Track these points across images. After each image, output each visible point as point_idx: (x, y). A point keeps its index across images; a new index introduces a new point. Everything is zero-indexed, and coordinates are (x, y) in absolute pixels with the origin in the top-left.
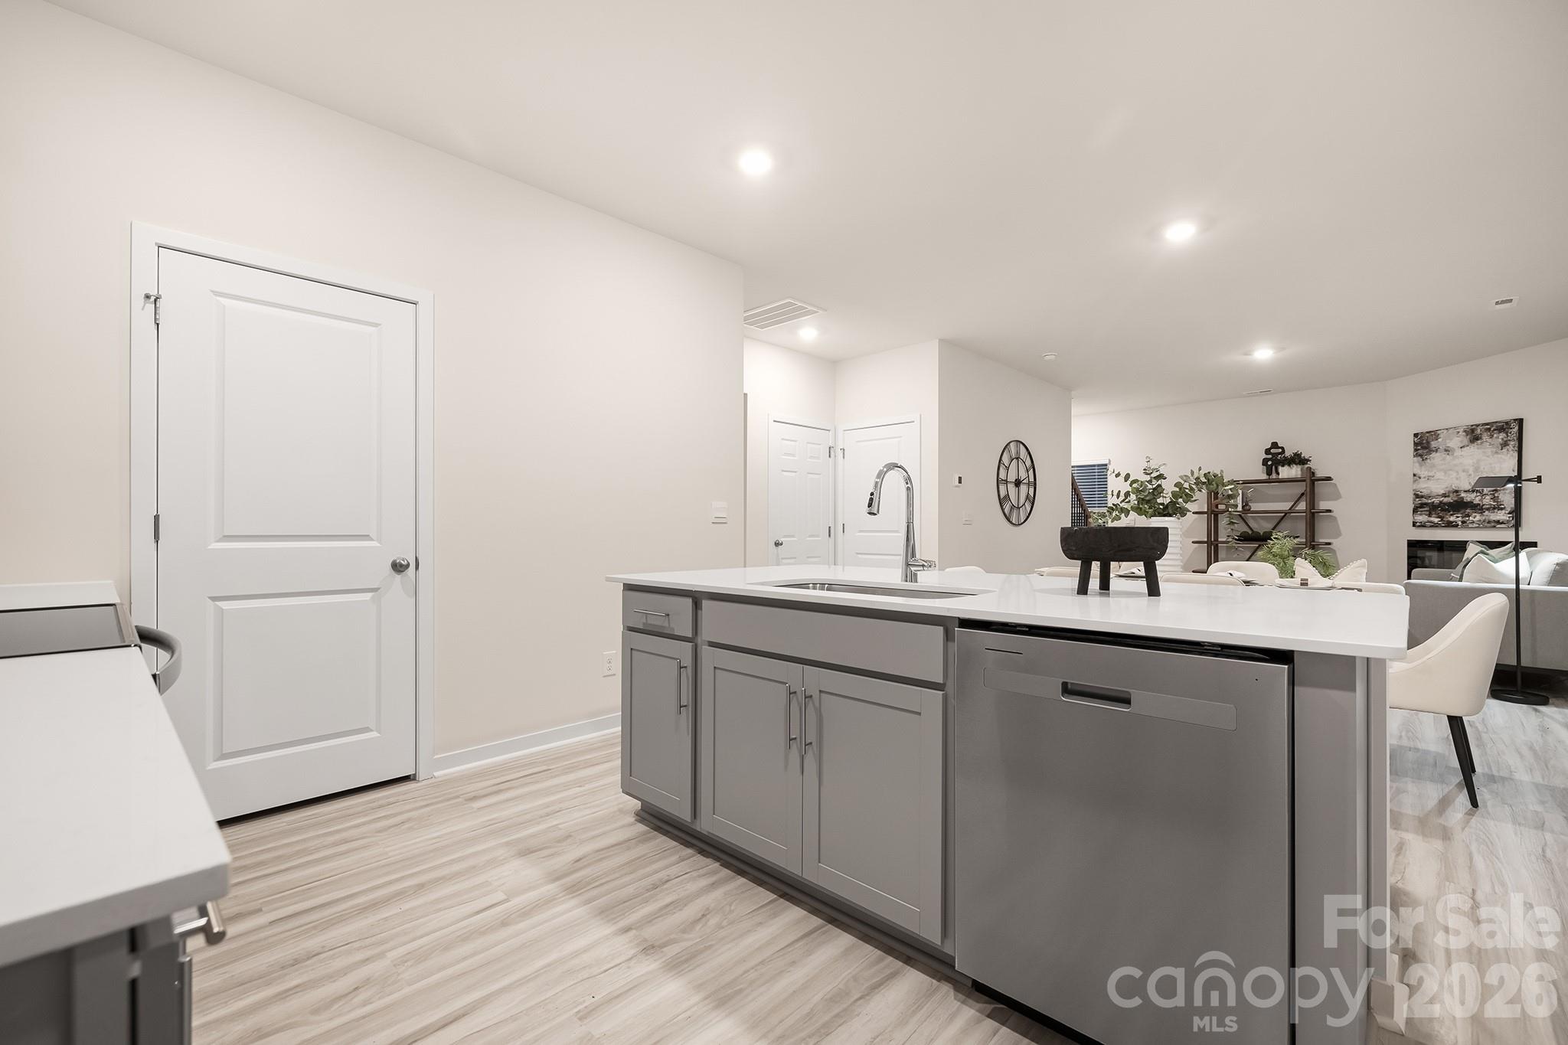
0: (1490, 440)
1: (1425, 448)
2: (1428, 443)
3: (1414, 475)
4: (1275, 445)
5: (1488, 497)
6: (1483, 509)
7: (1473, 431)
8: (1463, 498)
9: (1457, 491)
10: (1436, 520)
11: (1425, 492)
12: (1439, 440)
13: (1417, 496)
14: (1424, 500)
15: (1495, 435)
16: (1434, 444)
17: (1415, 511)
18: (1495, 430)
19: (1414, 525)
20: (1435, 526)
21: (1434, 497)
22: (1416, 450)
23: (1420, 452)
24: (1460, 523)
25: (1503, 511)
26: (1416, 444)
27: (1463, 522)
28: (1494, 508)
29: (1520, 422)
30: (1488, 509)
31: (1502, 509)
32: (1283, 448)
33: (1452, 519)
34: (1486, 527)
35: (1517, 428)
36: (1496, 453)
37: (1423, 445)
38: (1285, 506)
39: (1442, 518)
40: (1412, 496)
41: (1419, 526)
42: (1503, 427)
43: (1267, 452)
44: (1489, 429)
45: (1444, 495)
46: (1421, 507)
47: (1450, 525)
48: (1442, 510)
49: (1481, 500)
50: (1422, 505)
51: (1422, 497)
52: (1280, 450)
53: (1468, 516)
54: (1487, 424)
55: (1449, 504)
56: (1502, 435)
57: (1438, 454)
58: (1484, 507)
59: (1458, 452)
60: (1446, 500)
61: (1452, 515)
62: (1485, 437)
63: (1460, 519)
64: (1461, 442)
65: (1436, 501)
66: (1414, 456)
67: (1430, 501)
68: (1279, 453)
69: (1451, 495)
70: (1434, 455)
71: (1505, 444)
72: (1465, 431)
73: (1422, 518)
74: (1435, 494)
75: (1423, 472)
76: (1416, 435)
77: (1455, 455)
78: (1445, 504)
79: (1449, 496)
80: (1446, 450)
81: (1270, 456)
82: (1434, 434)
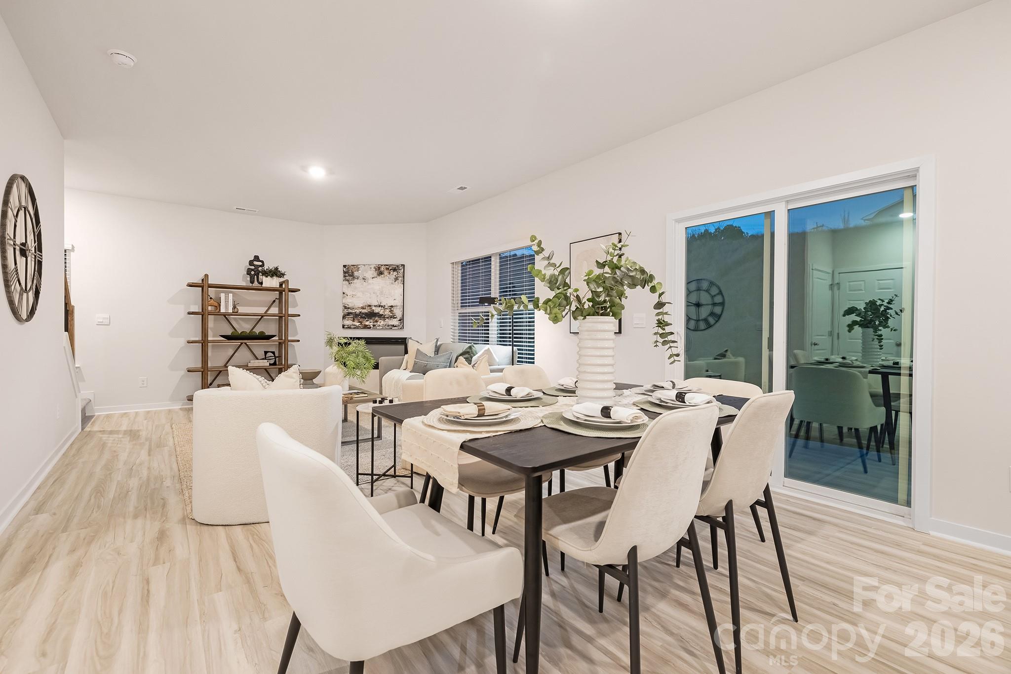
0: (388, 275)
1: (350, 276)
2: (353, 272)
3: (344, 293)
4: (257, 258)
5: (387, 310)
6: (384, 318)
7: (379, 268)
8: (373, 310)
9: (370, 306)
10: (358, 324)
11: (350, 306)
12: (359, 271)
13: (345, 308)
14: (350, 311)
15: (391, 273)
16: (356, 274)
17: (344, 317)
18: (391, 269)
19: (343, 327)
20: (357, 328)
21: (356, 309)
22: (345, 276)
23: (347, 278)
24: (372, 327)
25: (396, 319)
26: (345, 272)
27: (374, 326)
28: (391, 317)
29: (403, 266)
30: (387, 318)
31: (395, 318)
32: (262, 262)
33: (367, 323)
34: (387, 329)
35: (402, 270)
36: (392, 283)
37: (349, 273)
38: (262, 310)
39: (361, 323)
40: (342, 308)
41: (347, 328)
42: (395, 269)
43: (251, 263)
44: (388, 268)
45: (363, 308)
46: (348, 315)
47: (366, 327)
48: (361, 317)
49: (383, 312)
50: (349, 314)
51: (349, 308)
52: (261, 264)
53: (377, 322)
54: (387, 265)
55: (366, 314)
56: (395, 273)
57: (359, 281)
58: (386, 316)
59: (371, 281)
60: (364, 311)
61: (367, 321)
62: (386, 272)
63: (372, 323)
64: (373, 274)
65: (358, 311)
66: (344, 281)
67: (353, 311)
68: (260, 266)
69: (367, 308)
70: (356, 281)
71: (396, 279)
72: (375, 268)
73: (348, 322)
74: (357, 307)
75: (349, 291)
76: (345, 266)
77: (369, 282)
78: (363, 314)
79: (365, 309)
80: (363, 279)
81: (253, 267)
82: (357, 267)
